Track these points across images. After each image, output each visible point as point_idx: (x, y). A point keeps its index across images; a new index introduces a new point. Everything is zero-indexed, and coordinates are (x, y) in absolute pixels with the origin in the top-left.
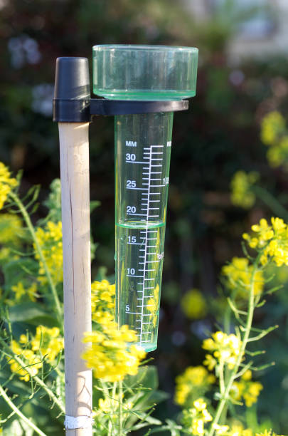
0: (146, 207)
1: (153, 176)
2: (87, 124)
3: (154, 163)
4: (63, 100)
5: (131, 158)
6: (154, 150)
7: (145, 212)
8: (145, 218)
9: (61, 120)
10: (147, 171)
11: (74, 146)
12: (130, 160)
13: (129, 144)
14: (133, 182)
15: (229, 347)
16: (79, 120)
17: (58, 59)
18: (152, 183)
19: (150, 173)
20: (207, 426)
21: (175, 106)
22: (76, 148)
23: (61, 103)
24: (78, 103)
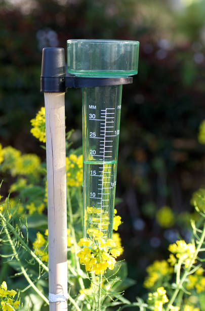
0: (103, 150)
1: (107, 129)
2: (64, 94)
3: (108, 120)
4: (47, 77)
5: (93, 117)
6: (108, 111)
7: (102, 154)
8: (102, 158)
9: (45, 91)
10: (104, 126)
11: (54, 109)
12: (92, 118)
13: (91, 107)
14: (94, 134)
15: (186, 252)
16: (58, 91)
17: (43, 49)
18: (107, 134)
19: (106, 127)
20: (165, 306)
21: (123, 81)
22: (56, 110)
23: (45, 79)
24: (57, 79)
